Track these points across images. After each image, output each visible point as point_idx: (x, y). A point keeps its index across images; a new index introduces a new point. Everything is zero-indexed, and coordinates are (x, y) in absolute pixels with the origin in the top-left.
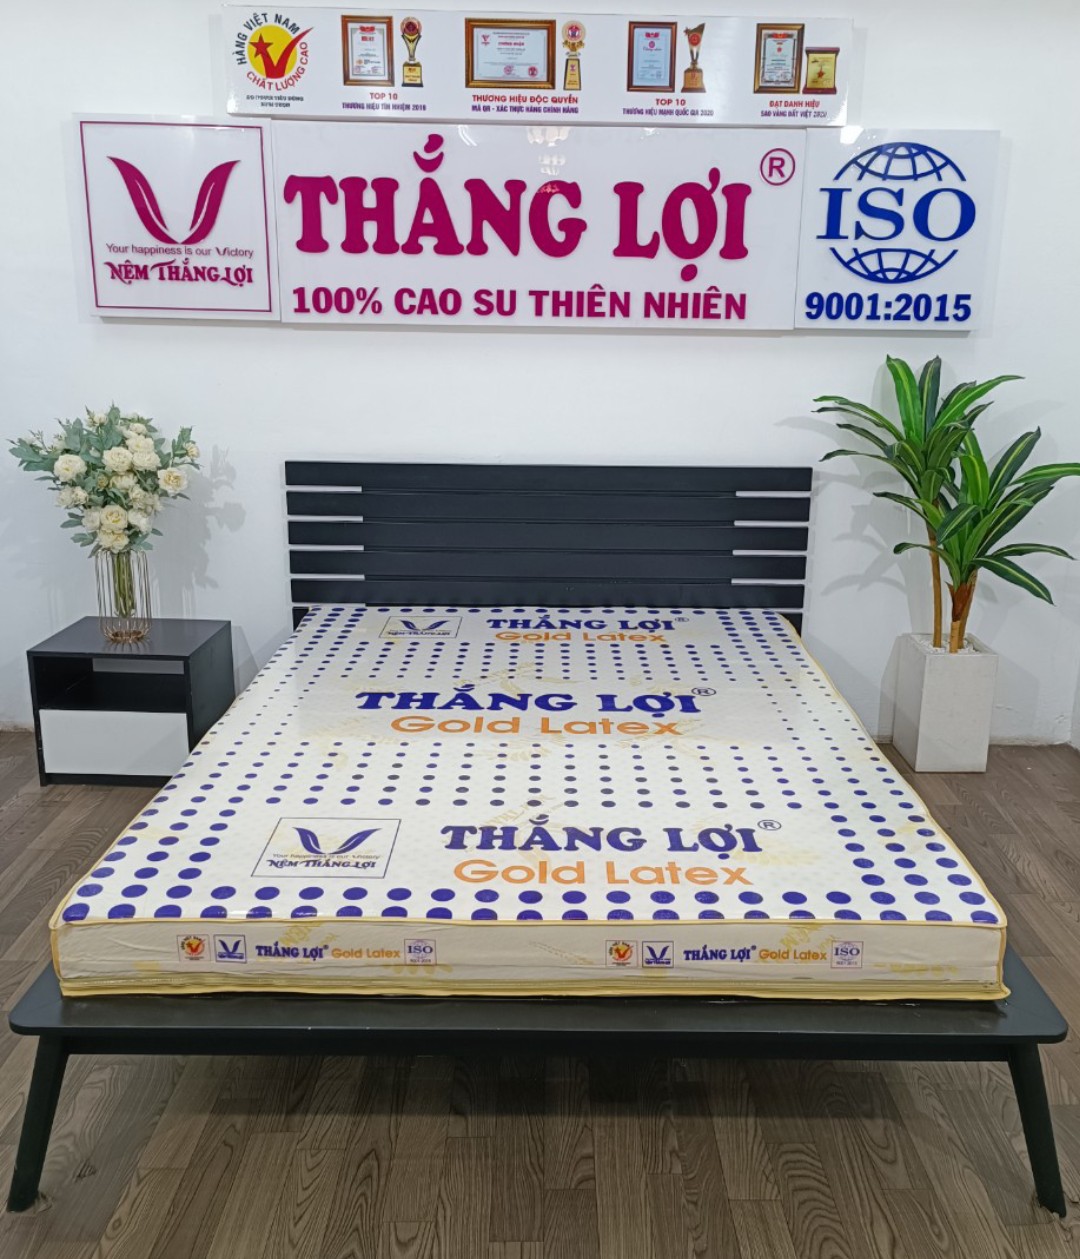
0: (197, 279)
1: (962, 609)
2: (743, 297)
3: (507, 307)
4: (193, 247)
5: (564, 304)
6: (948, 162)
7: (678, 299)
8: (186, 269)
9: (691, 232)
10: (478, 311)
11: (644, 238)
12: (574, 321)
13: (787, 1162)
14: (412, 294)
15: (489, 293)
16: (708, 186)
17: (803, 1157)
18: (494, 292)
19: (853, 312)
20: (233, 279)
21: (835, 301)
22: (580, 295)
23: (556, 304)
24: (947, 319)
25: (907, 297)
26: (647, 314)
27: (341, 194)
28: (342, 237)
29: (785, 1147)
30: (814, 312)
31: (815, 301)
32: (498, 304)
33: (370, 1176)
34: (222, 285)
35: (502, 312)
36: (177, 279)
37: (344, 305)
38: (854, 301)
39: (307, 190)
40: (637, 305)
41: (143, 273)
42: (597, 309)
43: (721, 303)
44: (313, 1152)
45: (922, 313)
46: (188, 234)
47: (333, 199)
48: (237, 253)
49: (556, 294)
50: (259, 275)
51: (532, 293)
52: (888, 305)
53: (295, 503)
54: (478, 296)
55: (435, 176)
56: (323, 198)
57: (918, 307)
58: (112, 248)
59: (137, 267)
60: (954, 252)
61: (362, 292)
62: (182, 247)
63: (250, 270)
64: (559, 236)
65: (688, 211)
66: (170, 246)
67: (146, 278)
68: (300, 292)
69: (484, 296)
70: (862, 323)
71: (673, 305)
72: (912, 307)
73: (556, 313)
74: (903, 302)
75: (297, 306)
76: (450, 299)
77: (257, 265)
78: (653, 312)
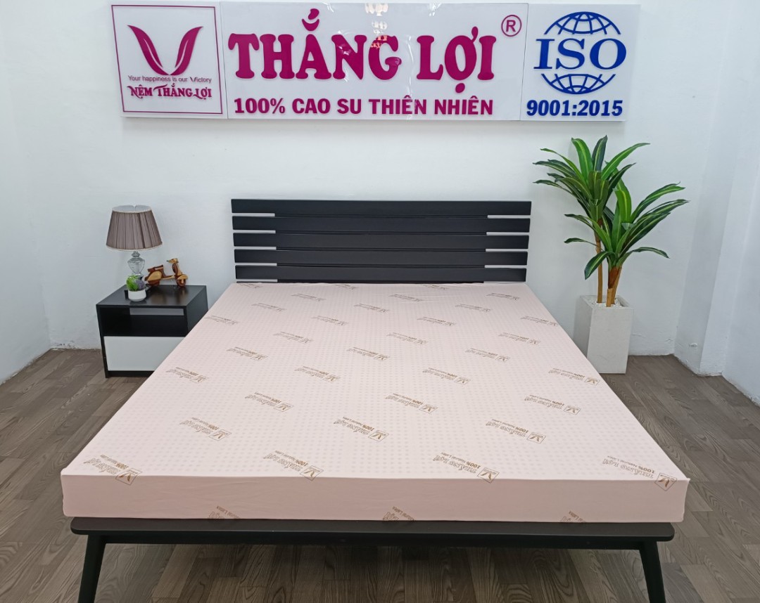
0: (180, 96)
1: (614, 281)
2: (491, 102)
3: (356, 109)
4: (177, 77)
5: (389, 107)
6: (611, 23)
7: (454, 104)
8: (173, 90)
9: (461, 64)
10: (340, 111)
11: (434, 68)
12: (395, 117)
13: (513, 595)
14: (302, 102)
15: (346, 101)
16: (471, 37)
17: (521, 592)
18: (349, 100)
19: (554, 111)
20: (200, 95)
21: (544, 105)
22: (398, 101)
23: (384, 106)
24: (608, 115)
25: (586, 102)
26: (436, 112)
27: (261, 45)
28: (262, 69)
29: (512, 586)
30: (531, 111)
31: (532, 105)
32: (350, 107)
34: (194, 99)
35: (353, 111)
36: (169, 95)
37: (264, 109)
38: (555, 105)
39: (241, 42)
40: (430, 107)
41: (149, 92)
42: (408, 110)
43: (479, 106)
44: (249, 588)
45: (594, 112)
46: (174, 69)
47: (256, 48)
48: (203, 80)
49: (384, 101)
50: (215, 93)
51: (370, 101)
52: (575, 107)
53: (237, 223)
54: (340, 103)
55: (314, 33)
56: (251, 47)
57: (592, 108)
58: (131, 78)
59: (146, 89)
60: (614, 76)
61: (273, 100)
62: (171, 77)
63: (209, 90)
64: (386, 68)
65: (460, 52)
66: (164, 77)
67: (151, 95)
68: (238, 101)
69: (343, 103)
70: (559, 117)
71: (451, 107)
72: (588, 107)
73: (384, 112)
74: (583, 105)
75: (237, 110)
76: (324, 105)
77: (213, 87)
78: (439, 111)
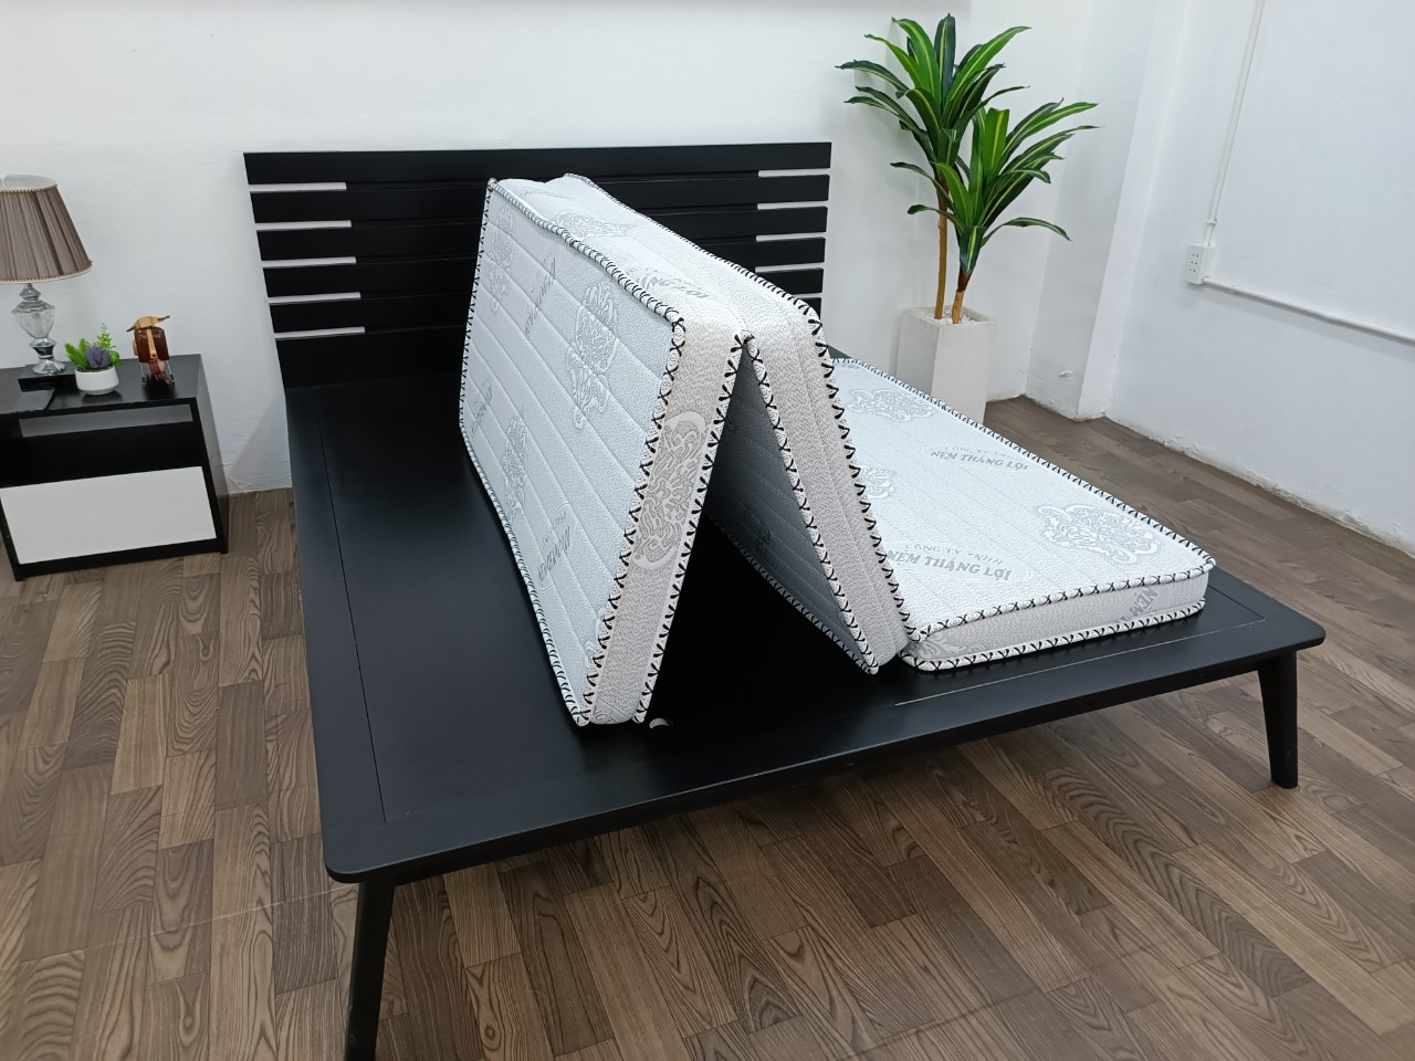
13: (1060, 787)
17: (1068, 779)
29: (1049, 775)
33: (715, 903)
